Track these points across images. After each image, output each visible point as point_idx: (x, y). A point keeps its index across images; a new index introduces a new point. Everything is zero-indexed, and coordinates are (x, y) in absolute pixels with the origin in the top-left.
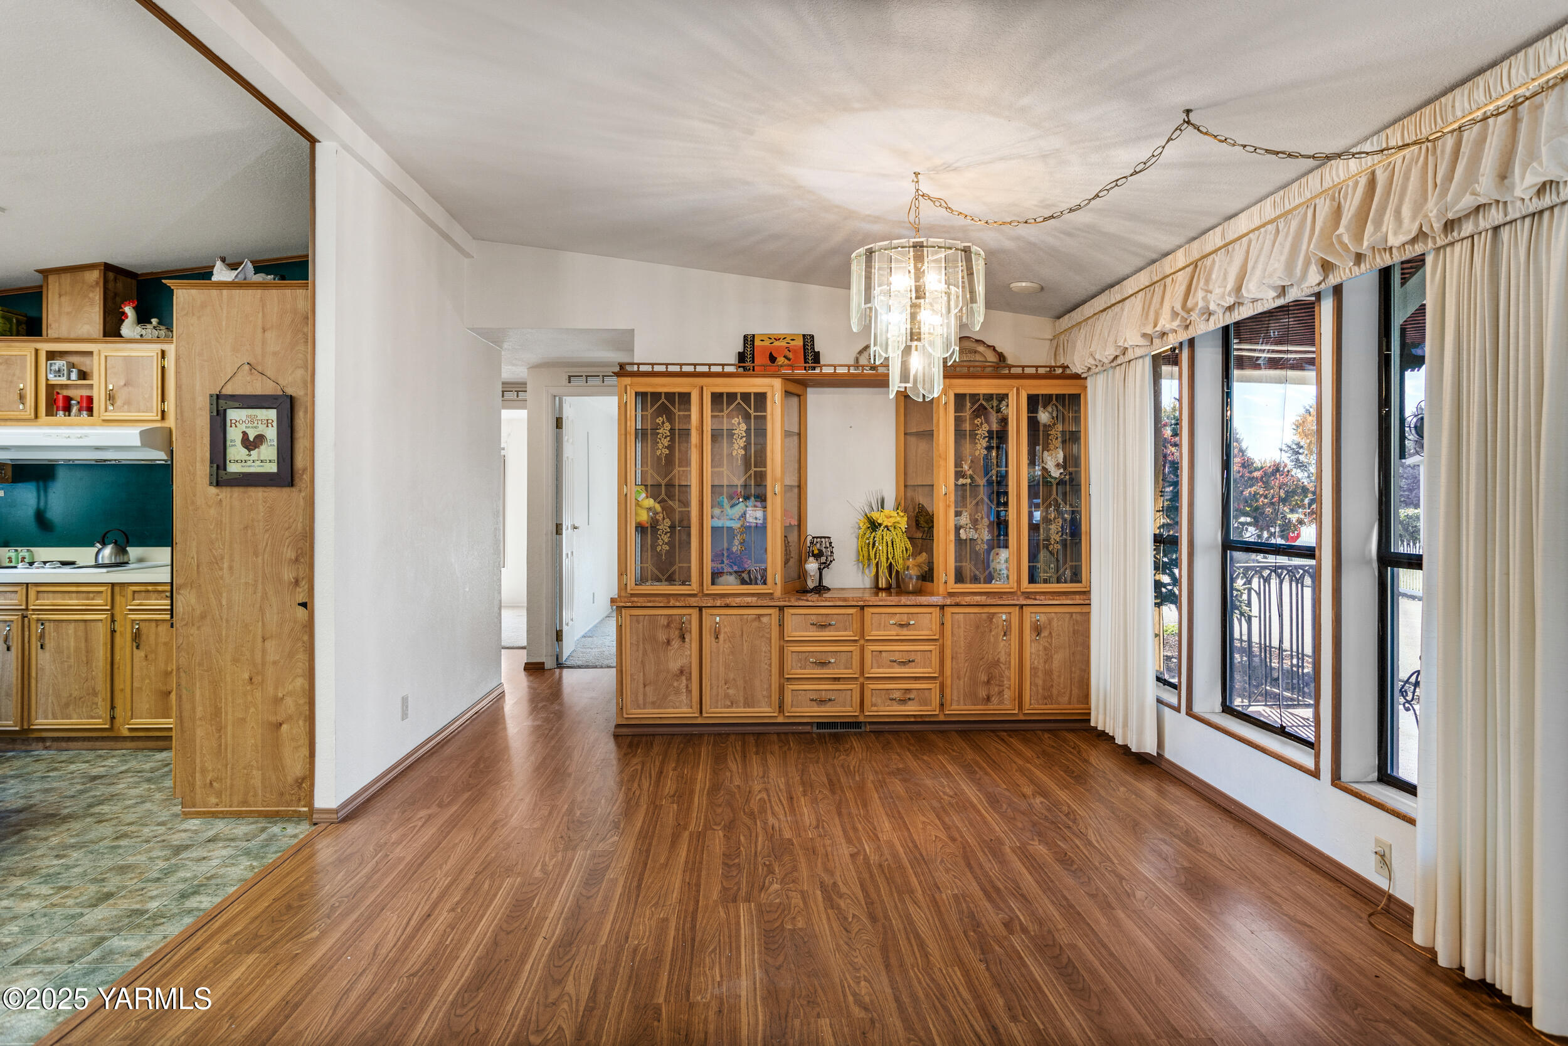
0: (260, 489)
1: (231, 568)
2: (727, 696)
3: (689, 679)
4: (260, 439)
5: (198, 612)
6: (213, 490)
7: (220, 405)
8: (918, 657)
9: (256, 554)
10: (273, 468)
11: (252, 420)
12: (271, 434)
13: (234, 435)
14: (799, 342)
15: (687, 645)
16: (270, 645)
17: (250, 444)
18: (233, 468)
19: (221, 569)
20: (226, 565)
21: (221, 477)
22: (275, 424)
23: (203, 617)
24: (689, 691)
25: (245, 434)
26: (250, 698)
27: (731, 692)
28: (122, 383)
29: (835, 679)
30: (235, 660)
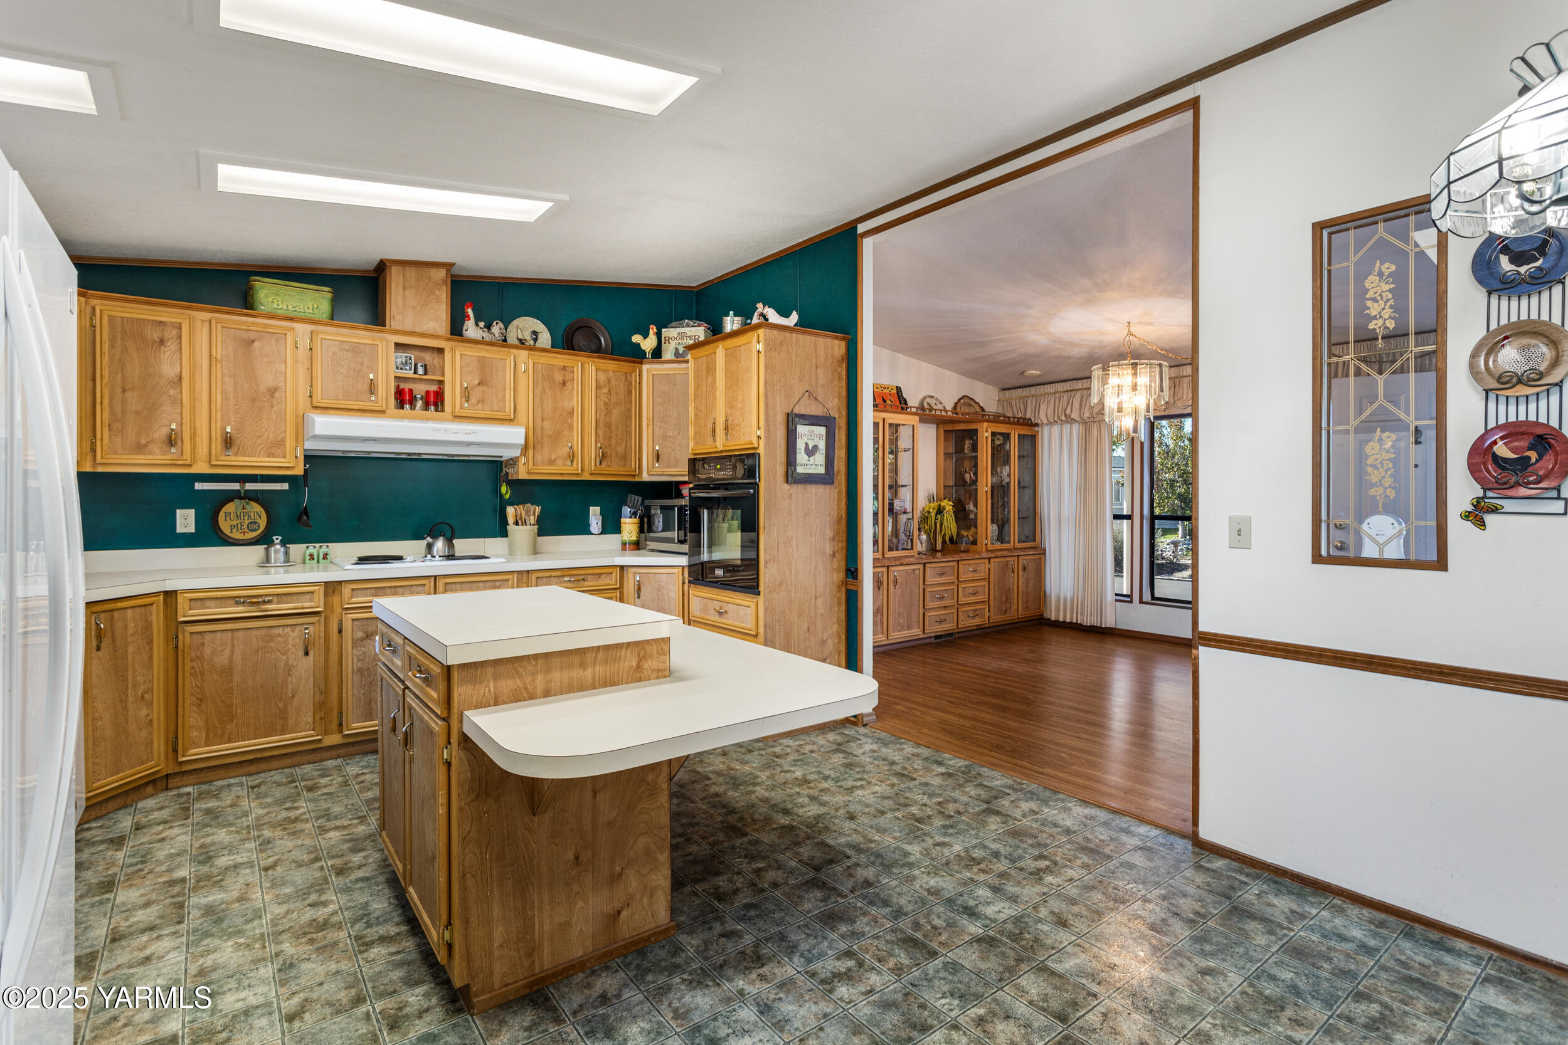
0: (814, 486)
1: (797, 546)
2: (899, 623)
3: (882, 615)
4: (815, 447)
5: (778, 581)
6: (786, 486)
7: (792, 421)
8: (980, 590)
9: (811, 535)
10: (822, 470)
11: (811, 433)
12: (822, 445)
13: (800, 445)
14: (895, 391)
15: (881, 592)
16: (820, 601)
17: (811, 452)
18: (800, 470)
19: (791, 547)
20: (794, 544)
21: (791, 476)
22: (824, 438)
23: (781, 584)
24: (882, 623)
25: (807, 444)
26: (808, 643)
27: (901, 621)
28: (476, 382)
29: (945, 607)
30: (800, 615)
